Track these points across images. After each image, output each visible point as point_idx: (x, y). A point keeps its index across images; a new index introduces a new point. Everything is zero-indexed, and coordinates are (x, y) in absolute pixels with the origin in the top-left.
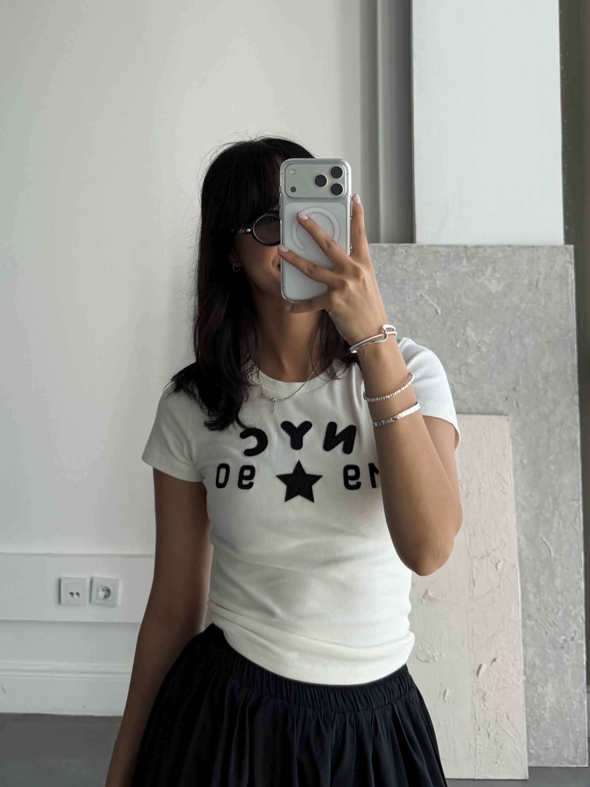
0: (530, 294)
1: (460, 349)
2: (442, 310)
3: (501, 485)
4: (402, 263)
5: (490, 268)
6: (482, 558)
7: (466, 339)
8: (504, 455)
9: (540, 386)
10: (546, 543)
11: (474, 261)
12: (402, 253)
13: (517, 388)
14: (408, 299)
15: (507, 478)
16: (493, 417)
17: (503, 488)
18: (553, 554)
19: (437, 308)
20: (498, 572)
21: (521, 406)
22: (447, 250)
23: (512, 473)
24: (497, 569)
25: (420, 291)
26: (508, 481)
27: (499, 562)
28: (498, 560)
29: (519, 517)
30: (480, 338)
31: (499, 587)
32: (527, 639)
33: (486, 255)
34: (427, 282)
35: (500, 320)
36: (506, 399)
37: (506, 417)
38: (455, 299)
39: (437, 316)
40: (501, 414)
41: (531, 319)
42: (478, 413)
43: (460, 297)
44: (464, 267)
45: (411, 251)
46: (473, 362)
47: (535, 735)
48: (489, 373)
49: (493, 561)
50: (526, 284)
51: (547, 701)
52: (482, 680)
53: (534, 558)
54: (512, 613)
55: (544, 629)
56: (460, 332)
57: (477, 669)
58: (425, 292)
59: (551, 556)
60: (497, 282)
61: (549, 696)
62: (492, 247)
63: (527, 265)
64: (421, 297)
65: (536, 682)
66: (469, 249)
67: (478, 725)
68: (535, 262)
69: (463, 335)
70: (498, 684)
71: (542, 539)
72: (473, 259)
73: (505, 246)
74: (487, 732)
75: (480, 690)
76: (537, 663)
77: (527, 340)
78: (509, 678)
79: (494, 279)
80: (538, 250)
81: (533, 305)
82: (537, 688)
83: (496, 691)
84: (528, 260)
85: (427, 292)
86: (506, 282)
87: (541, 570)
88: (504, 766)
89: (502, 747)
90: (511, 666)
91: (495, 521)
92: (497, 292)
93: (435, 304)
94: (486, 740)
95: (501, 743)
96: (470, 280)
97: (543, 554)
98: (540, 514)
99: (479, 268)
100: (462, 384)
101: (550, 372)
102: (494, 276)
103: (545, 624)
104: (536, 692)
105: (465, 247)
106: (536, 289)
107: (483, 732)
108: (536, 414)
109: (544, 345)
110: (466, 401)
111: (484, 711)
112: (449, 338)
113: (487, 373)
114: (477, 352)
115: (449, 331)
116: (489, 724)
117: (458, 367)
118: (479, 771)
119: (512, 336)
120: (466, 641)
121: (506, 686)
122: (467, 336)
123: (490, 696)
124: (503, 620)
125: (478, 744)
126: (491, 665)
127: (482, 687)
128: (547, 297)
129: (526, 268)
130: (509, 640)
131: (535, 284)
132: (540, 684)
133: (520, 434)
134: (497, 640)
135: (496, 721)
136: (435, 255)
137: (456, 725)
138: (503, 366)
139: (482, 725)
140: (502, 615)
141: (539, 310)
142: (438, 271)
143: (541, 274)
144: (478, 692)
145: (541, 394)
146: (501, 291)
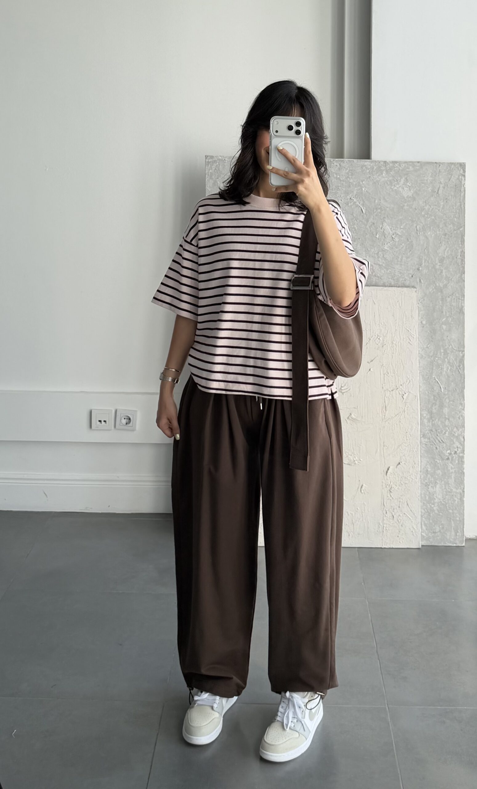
0: (432, 199)
1: (379, 239)
2: (366, 210)
3: (409, 338)
4: (337, 175)
5: (404, 178)
6: (392, 390)
7: (384, 231)
8: (412, 317)
9: (437, 267)
10: (438, 382)
11: (391, 173)
13: (420, 269)
15: (413, 333)
16: (403, 289)
17: (410, 340)
19: (363, 208)
20: (404, 401)
21: (422, 281)
22: (372, 165)
23: (417, 330)
24: (403, 398)
25: (351, 195)
26: (414, 336)
27: (406, 393)
28: (404, 392)
29: (421, 363)
30: (394, 231)
31: (405, 412)
32: (424, 452)
33: (401, 168)
34: (356, 189)
35: (410, 218)
36: (412, 276)
37: (415, 289)
38: (376, 201)
39: (362, 214)
40: (410, 287)
41: (433, 217)
42: (391, 286)
43: (380, 200)
44: (384, 178)
45: (344, 165)
46: (388, 249)
47: (427, 521)
48: (400, 257)
49: (401, 393)
50: (430, 191)
51: (436, 498)
52: (390, 478)
53: (428, 393)
54: (413, 431)
55: (434, 445)
56: (379, 227)
57: (387, 470)
58: (354, 196)
59: (441, 391)
60: (408, 189)
61: (437, 494)
62: (406, 162)
63: (431, 177)
64: (350, 200)
65: (428, 483)
66: (388, 164)
67: (386, 510)
68: (438, 174)
69: (382, 229)
70: (401, 481)
71: (435, 379)
72: (391, 171)
73: (416, 162)
74: (392, 515)
75: (388, 485)
76: (429, 470)
77: (429, 233)
78: (409, 477)
79: (406, 187)
80: (440, 165)
81: (435, 207)
82: (428, 488)
83: (399, 485)
84: (432, 173)
85: (355, 196)
86: (415, 189)
87: (434, 402)
88: (403, 538)
89: (403, 525)
90: (411, 468)
91: (403, 364)
92: (407, 197)
93: (361, 205)
94: (391, 520)
95: (401, 523)
96: (388, 187)
97: (436, 390)
98: (435, 361)
99: (395, 178)
100: (379, 265)
101: (445, 256)
102: (406, 185)
103: (435, 442)
104: (428, 491)
105: (385, 162)
106: (437, 195)
107: (389, 515)
108: (433, 288)
109: (441, 236)
110: (382, 278)
111: (391, 500)
112: (371, 231)
113: (399, 258)
114: (391, 241)
115: (371, 226)
116: (394, 509)
117: (377, 252)
118: (385, 542)
119: (418, 230)
120: (378, 450)
121: (407, 482)
122: (384, 229)
123: (395, 489)
124: (406, 436)
125: (385, 523)
126: (396, 467)
127: (389, 483)
128: (445, 201)
129: (431, 179)
130: (410, 450)
131: (437, 191)
132: (431, 485)
133: (421, 303)
134: (401, 449)
135: (399, 507)
136: (362, 168)
137: (369, 510)
138: (411, 252)
139: (389, 510)
140: (406, 432)
141: (439, 210)
142: (364, 180)
143: (442, 184)
144: (386, 487)
145: (438, 273)
146: (411, 196)
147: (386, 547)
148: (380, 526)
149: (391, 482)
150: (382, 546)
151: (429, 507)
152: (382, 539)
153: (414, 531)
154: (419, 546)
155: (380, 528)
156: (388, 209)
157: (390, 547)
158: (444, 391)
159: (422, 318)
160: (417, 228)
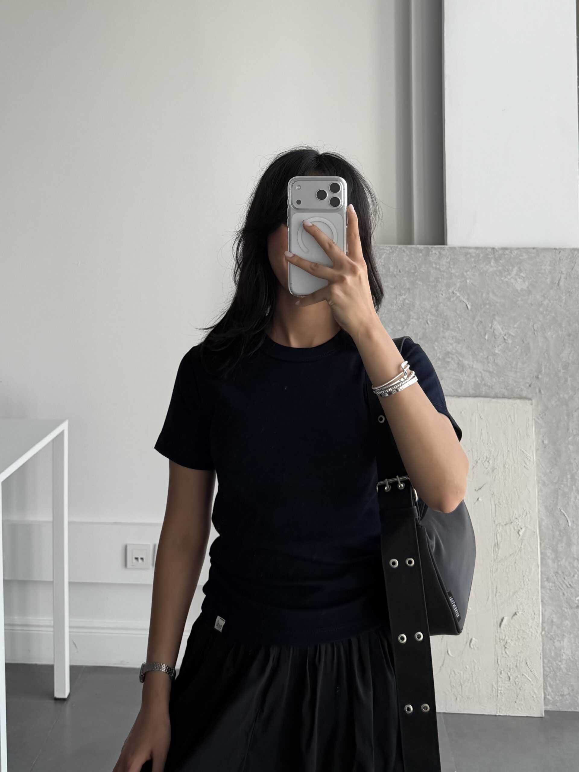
0: (552, 292)
1: (488, 340)
2: (472, 306)
3: (524, 461)
4: (435, 264)
5: (516, 268)
6: (506, 525)
7: (494, 332)
8: (527, 435)
9: (561, 374)
10: (564, 515)
11: (501, 261)
12: (435, 254)
13: (540, 376)
14: (440, 295)
15: (529, 455)
16: (518, 401)
17: (526, 464)
18: (570, 524)
19: (467, 304)
20: (520, 538)
21: (542, 392)
22: (477, 252)
23: (534, 451)
24: (519, 535)
25: (453, 288)
26: (531, 458)
27: (521, 529)
28: (520, 527)
29: (540, 491)
30: (506, 331)
31: (521, 551)
32: (546, 598)
33: (512, 256)
34: (459, 280)
35: (525, 315)
36: (530, 386)
37: (530, 402)
38: (484, 295)
39: (467, 311)
40: (525, 398)
41: (553, 314)
42: (504, 397)
43: (488, 294)
44: (492, 267)
45: (444, 253)
46: (499, 353)
47: (552, 683)
48: (514, 363)
49: (516, 528)
50: (549, 282)
51: (563, 654)
52: (504, 631)
53: (553, 527)
54: (532, 574)
55: (561, 591)
56: (488, 326)
57: (500, 620)
58: (457, 289)
59: (568, 526)
60: (522, 280)
61: (565, 649)
62: (518, 249)
63: (549, 265)
64: (452, 294)
65: (554, 636)
66: (497, 251)
67: (500, 670)
68: (558, 263)
69: (491, 328)
70: (518, 634)
71: (561, 511)
72: (501, 260)
73: (530, 248)
74: (508, 676)
75: (502, 639)
76: (555, 620)
77: (549, 333)
78: (528, 630)
79: (519, 278)
80: (560, 252)
81: (555, 302)
82: (554, 642)
83: (516, 640)
84: (551, 261)
85: (459, 289)
86: (530, 281)
87: (559, 538)
88: (522, 705)
89: (521, 689)
90: (530, 620)
91: (517, 492)
92: (522, 290)
93: (465, 300)
94: (507, 682)
95: (519, 686)
96: (497, 278)
97: (562, 525)
98: (560, 489)
99: (505, 268)
100: (490, 372)
101: (570, 362)
102: (519, 275)
103: (562, 586)
104: (554, 646)
105: (493, 249)
106: (558, 287)
107: (504, 675)
108: (556, 400)
109: (564, 338)
110: (493, 387)
111: (506, 657)
112: (478, 330)
113: (512, 363)
114: (503, 343)
115: (478, 324)
116: (510, 669)
117: (486, 356)
118: (500, 708)
119: (536, 329)
120: (490, 598)
121: (526, 636)
122: (494, 329)
123: (510, 645)
124: (524, 580)
125: (499, 686)
126: (512, 618)
127: (504, 637)
128: (568, 295)
129: (549, 268)
130: (528, 597)
131: (557, 282)
132: (557, 638)
133: (542, 418)
134: (518, 597)
135: (516, 666)
136: (466, 256)
137: (480, 669)
138: (527, 356)
139: (504, 670)
140: (523, 575)
141: (560, 306)
142: (468, 271)
143: (563, 274)
144: (500, 641)
145: (561, 382)
146: (526, 289)
147: (502, 715)
148: (494, 689)
149: (505, 637)
150: (497, 713)
151: (555, 664)
152: (497, 705)
153: (534, 696)
154: (542, 715)
155: (494, 691)
156: (498, 305)
157: (505, 715)
158: (571, 524)
159: (543, 436)
160: (534, 328)
